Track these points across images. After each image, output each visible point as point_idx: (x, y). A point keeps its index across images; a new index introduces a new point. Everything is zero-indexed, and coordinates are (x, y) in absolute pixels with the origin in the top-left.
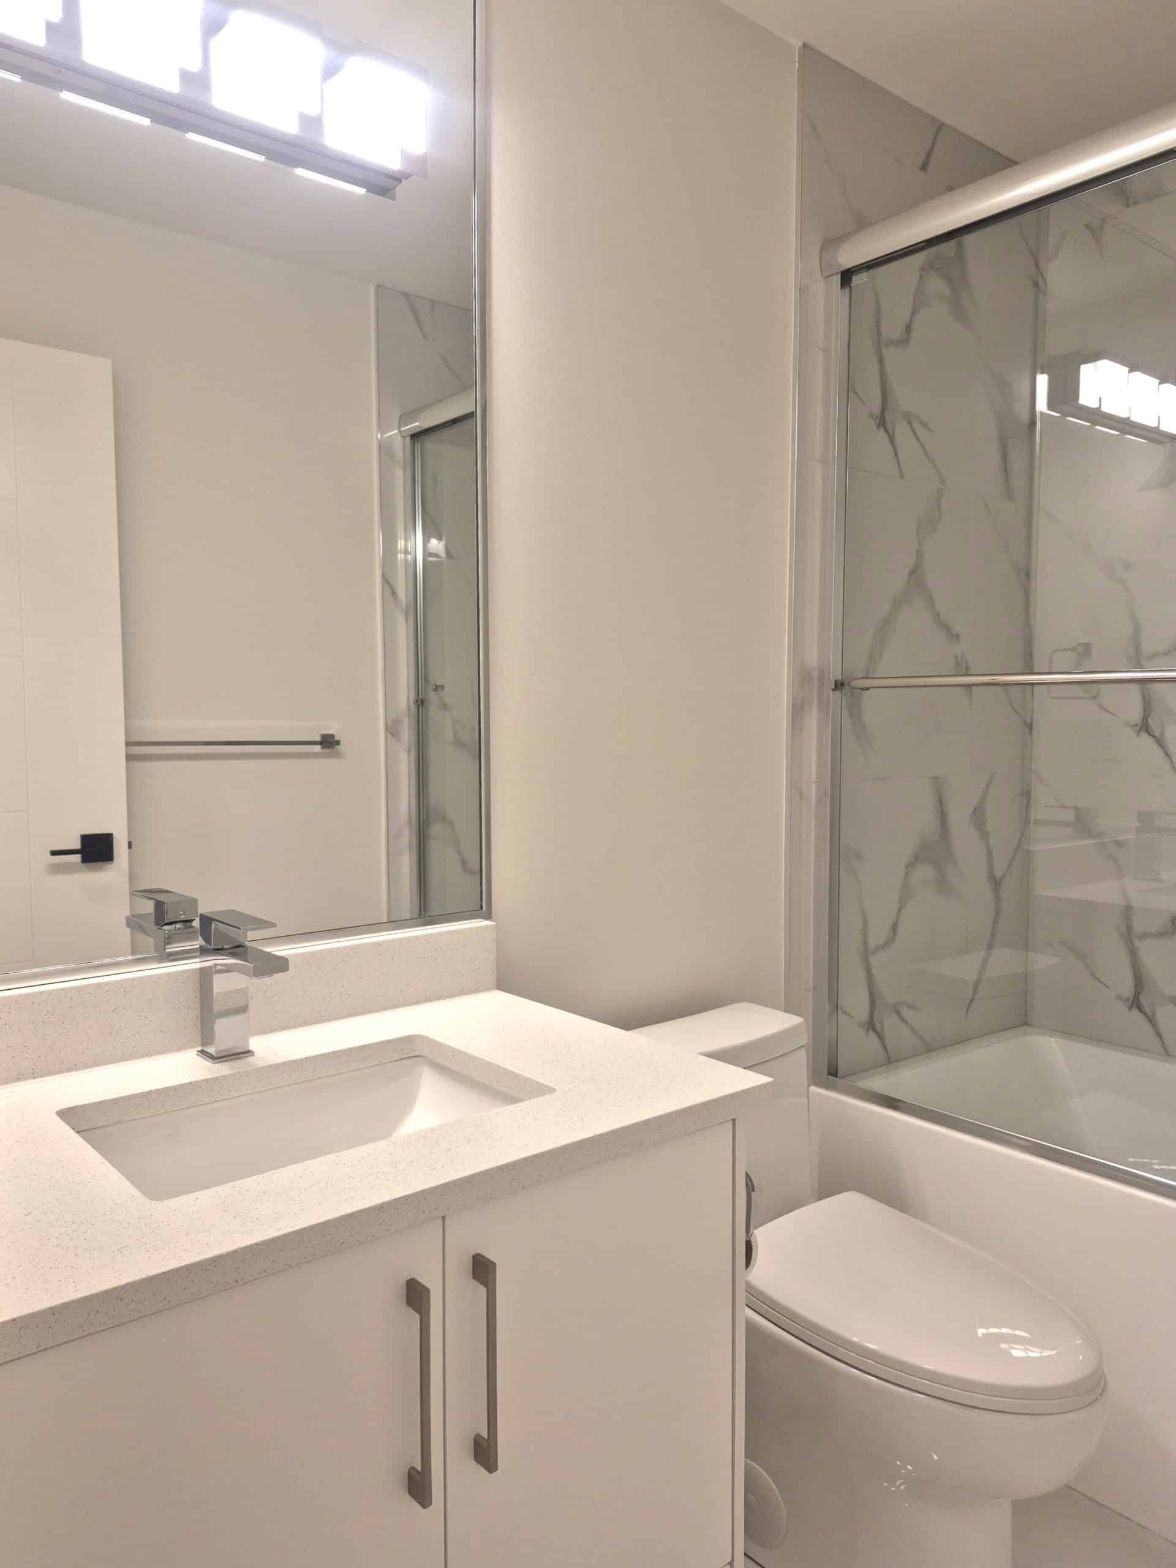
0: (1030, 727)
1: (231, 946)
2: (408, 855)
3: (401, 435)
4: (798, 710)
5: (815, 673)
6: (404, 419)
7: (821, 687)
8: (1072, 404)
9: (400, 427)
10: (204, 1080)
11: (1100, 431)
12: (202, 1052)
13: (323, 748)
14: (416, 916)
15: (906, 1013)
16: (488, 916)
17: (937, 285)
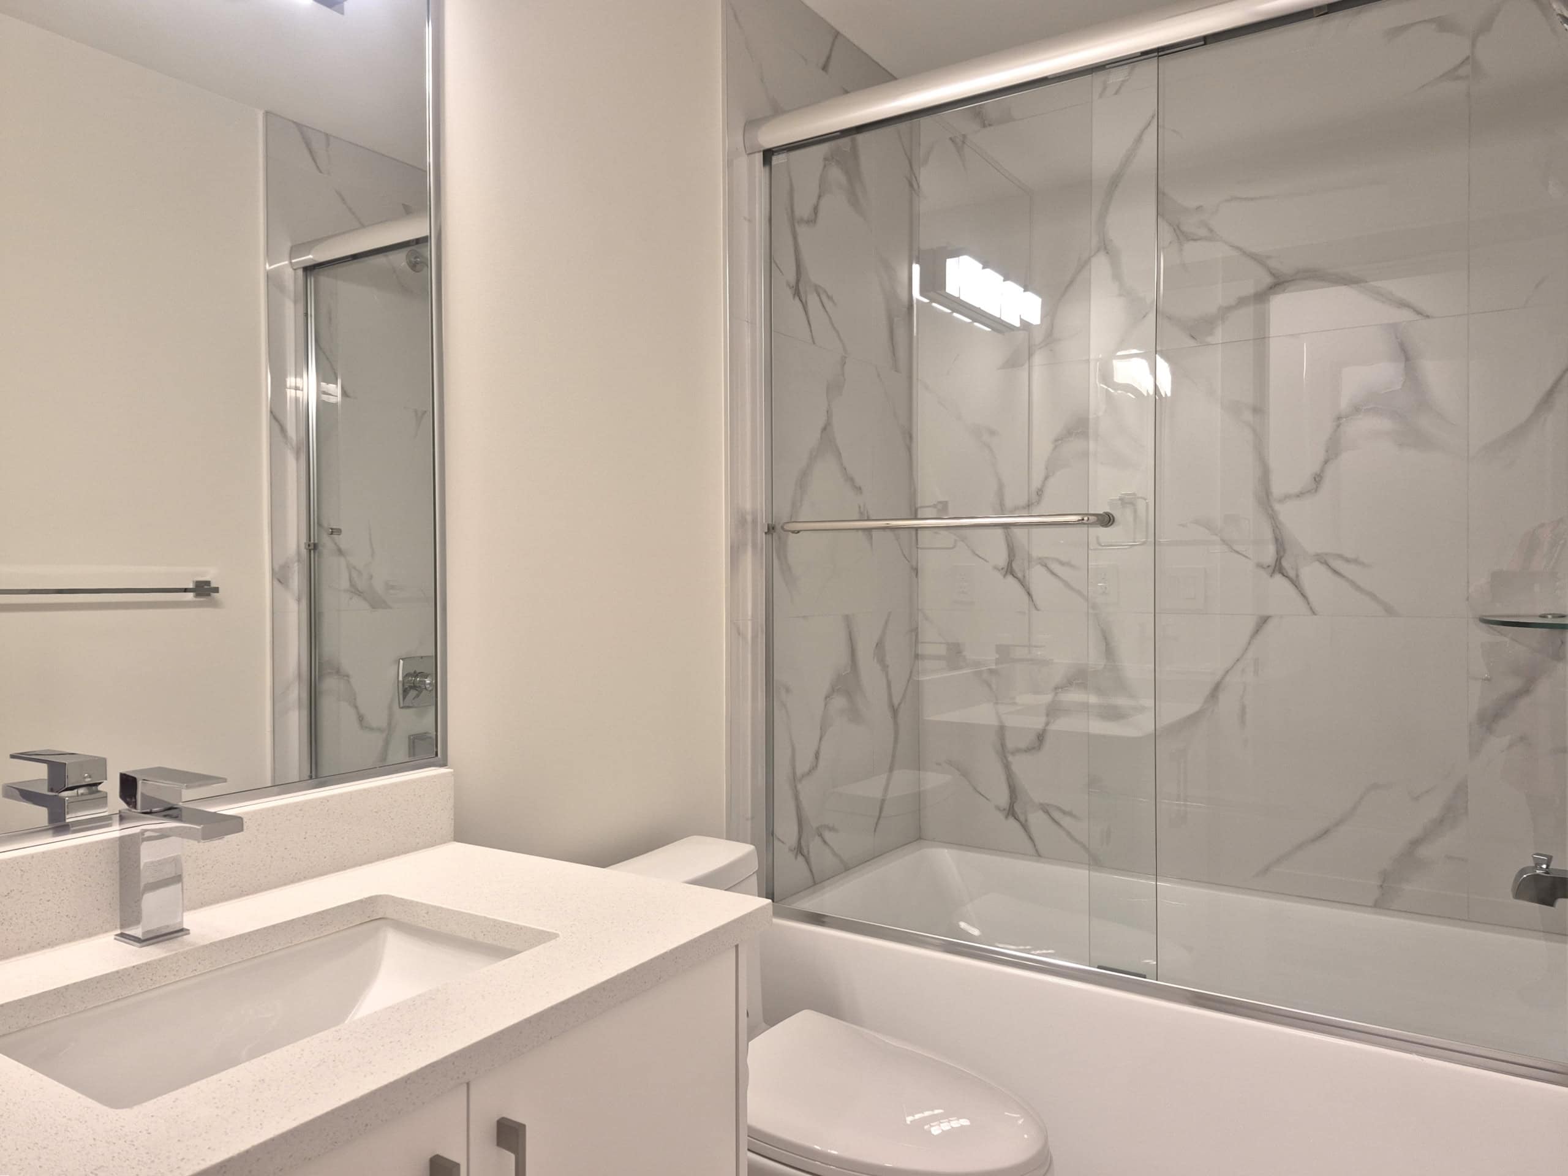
0: (916, 570)
1: (162, 808)
2: (297, 713)
3: (292, 267)
4: (735, 552)
5: (749, 518)
6: (295, 251)
7: (754, 532)
8: (939, 292)
9: (291, 258)
10: (134, 967)
11: (958, 319)
12: (122, 935)
13: (198, 595)
14: (307, 778)
15: (828, 835)
16: (444, 764)
17: (836, 174)
